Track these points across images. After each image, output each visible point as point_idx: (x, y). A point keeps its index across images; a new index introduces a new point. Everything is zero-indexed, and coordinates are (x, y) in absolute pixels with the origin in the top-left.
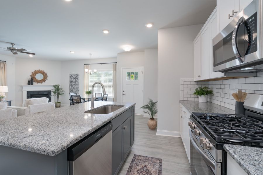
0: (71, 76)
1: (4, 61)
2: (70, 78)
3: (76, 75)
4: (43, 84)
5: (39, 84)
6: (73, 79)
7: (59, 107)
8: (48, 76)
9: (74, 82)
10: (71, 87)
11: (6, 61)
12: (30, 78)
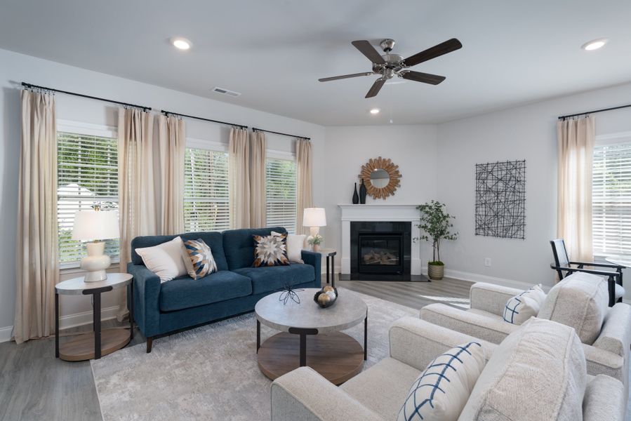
0: (483, 172)
1: (306, 138)
2: (478, 179)
3: (509, 167)
4: (391, 200)
5: (380, 202)
6: (490, 183)
7: (441, 279)
8: (401, 176)
9: (498, 193)
10: (482, 210)
11: (309, 139)
12: (359, 183)
